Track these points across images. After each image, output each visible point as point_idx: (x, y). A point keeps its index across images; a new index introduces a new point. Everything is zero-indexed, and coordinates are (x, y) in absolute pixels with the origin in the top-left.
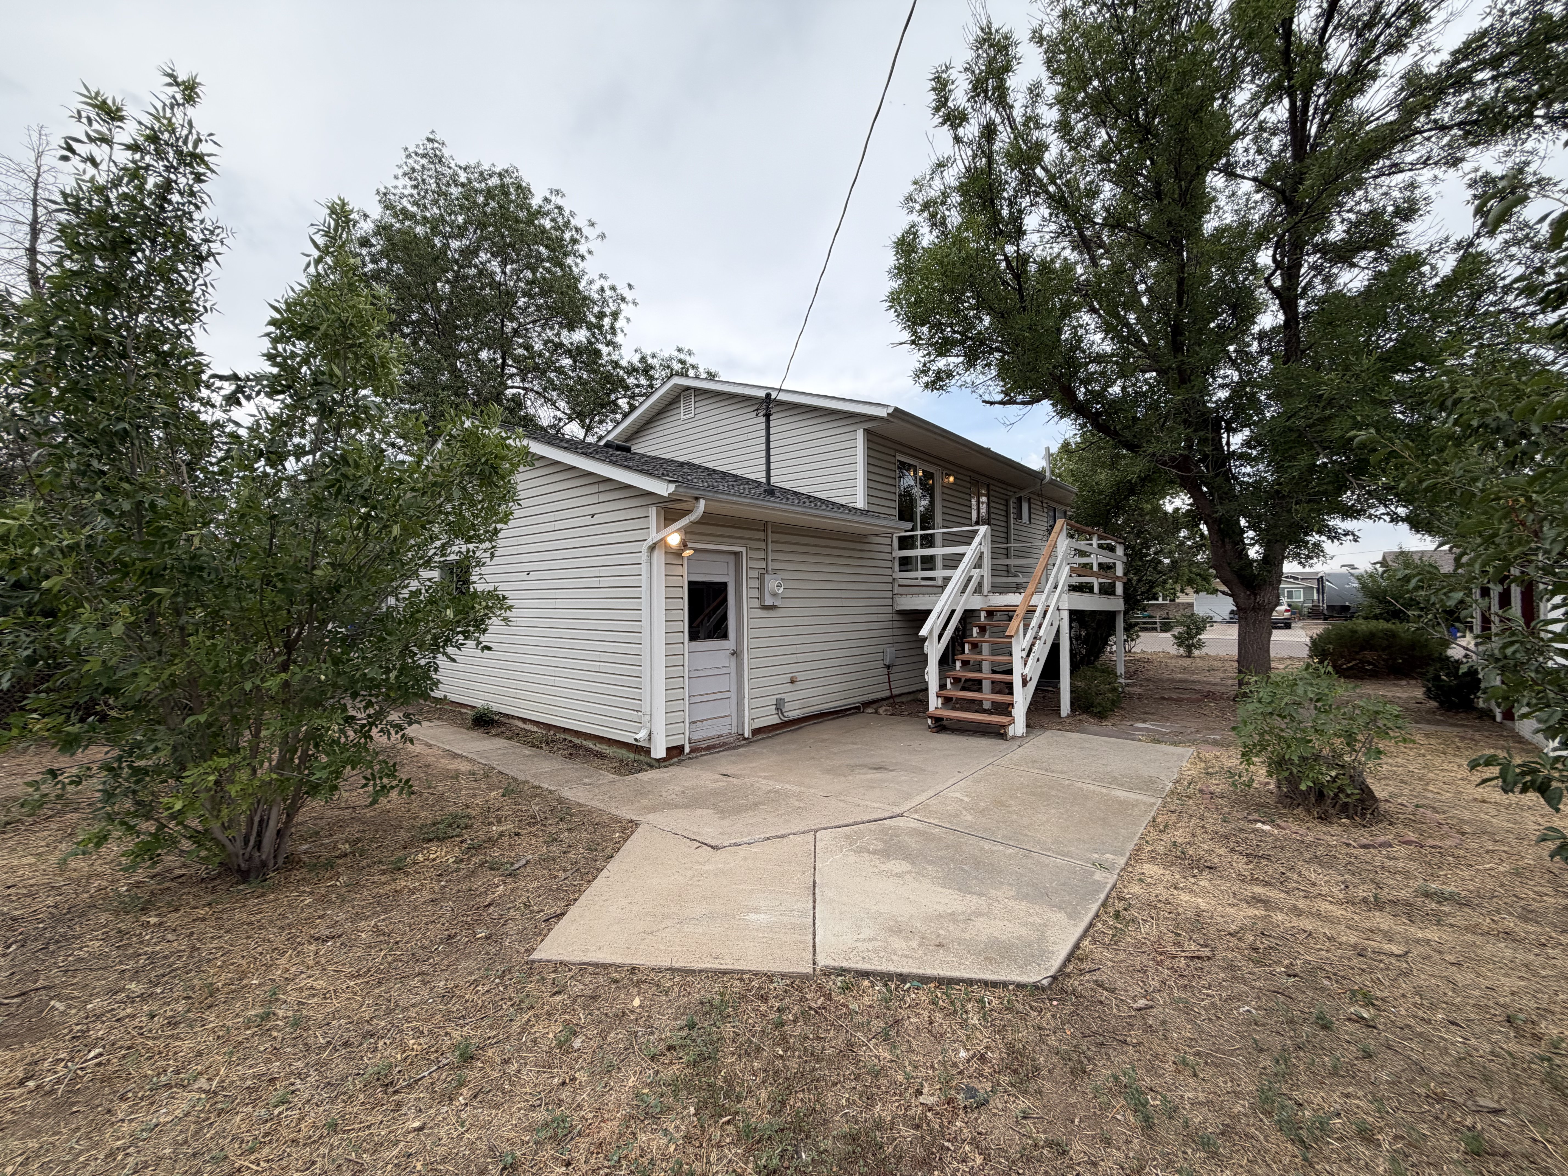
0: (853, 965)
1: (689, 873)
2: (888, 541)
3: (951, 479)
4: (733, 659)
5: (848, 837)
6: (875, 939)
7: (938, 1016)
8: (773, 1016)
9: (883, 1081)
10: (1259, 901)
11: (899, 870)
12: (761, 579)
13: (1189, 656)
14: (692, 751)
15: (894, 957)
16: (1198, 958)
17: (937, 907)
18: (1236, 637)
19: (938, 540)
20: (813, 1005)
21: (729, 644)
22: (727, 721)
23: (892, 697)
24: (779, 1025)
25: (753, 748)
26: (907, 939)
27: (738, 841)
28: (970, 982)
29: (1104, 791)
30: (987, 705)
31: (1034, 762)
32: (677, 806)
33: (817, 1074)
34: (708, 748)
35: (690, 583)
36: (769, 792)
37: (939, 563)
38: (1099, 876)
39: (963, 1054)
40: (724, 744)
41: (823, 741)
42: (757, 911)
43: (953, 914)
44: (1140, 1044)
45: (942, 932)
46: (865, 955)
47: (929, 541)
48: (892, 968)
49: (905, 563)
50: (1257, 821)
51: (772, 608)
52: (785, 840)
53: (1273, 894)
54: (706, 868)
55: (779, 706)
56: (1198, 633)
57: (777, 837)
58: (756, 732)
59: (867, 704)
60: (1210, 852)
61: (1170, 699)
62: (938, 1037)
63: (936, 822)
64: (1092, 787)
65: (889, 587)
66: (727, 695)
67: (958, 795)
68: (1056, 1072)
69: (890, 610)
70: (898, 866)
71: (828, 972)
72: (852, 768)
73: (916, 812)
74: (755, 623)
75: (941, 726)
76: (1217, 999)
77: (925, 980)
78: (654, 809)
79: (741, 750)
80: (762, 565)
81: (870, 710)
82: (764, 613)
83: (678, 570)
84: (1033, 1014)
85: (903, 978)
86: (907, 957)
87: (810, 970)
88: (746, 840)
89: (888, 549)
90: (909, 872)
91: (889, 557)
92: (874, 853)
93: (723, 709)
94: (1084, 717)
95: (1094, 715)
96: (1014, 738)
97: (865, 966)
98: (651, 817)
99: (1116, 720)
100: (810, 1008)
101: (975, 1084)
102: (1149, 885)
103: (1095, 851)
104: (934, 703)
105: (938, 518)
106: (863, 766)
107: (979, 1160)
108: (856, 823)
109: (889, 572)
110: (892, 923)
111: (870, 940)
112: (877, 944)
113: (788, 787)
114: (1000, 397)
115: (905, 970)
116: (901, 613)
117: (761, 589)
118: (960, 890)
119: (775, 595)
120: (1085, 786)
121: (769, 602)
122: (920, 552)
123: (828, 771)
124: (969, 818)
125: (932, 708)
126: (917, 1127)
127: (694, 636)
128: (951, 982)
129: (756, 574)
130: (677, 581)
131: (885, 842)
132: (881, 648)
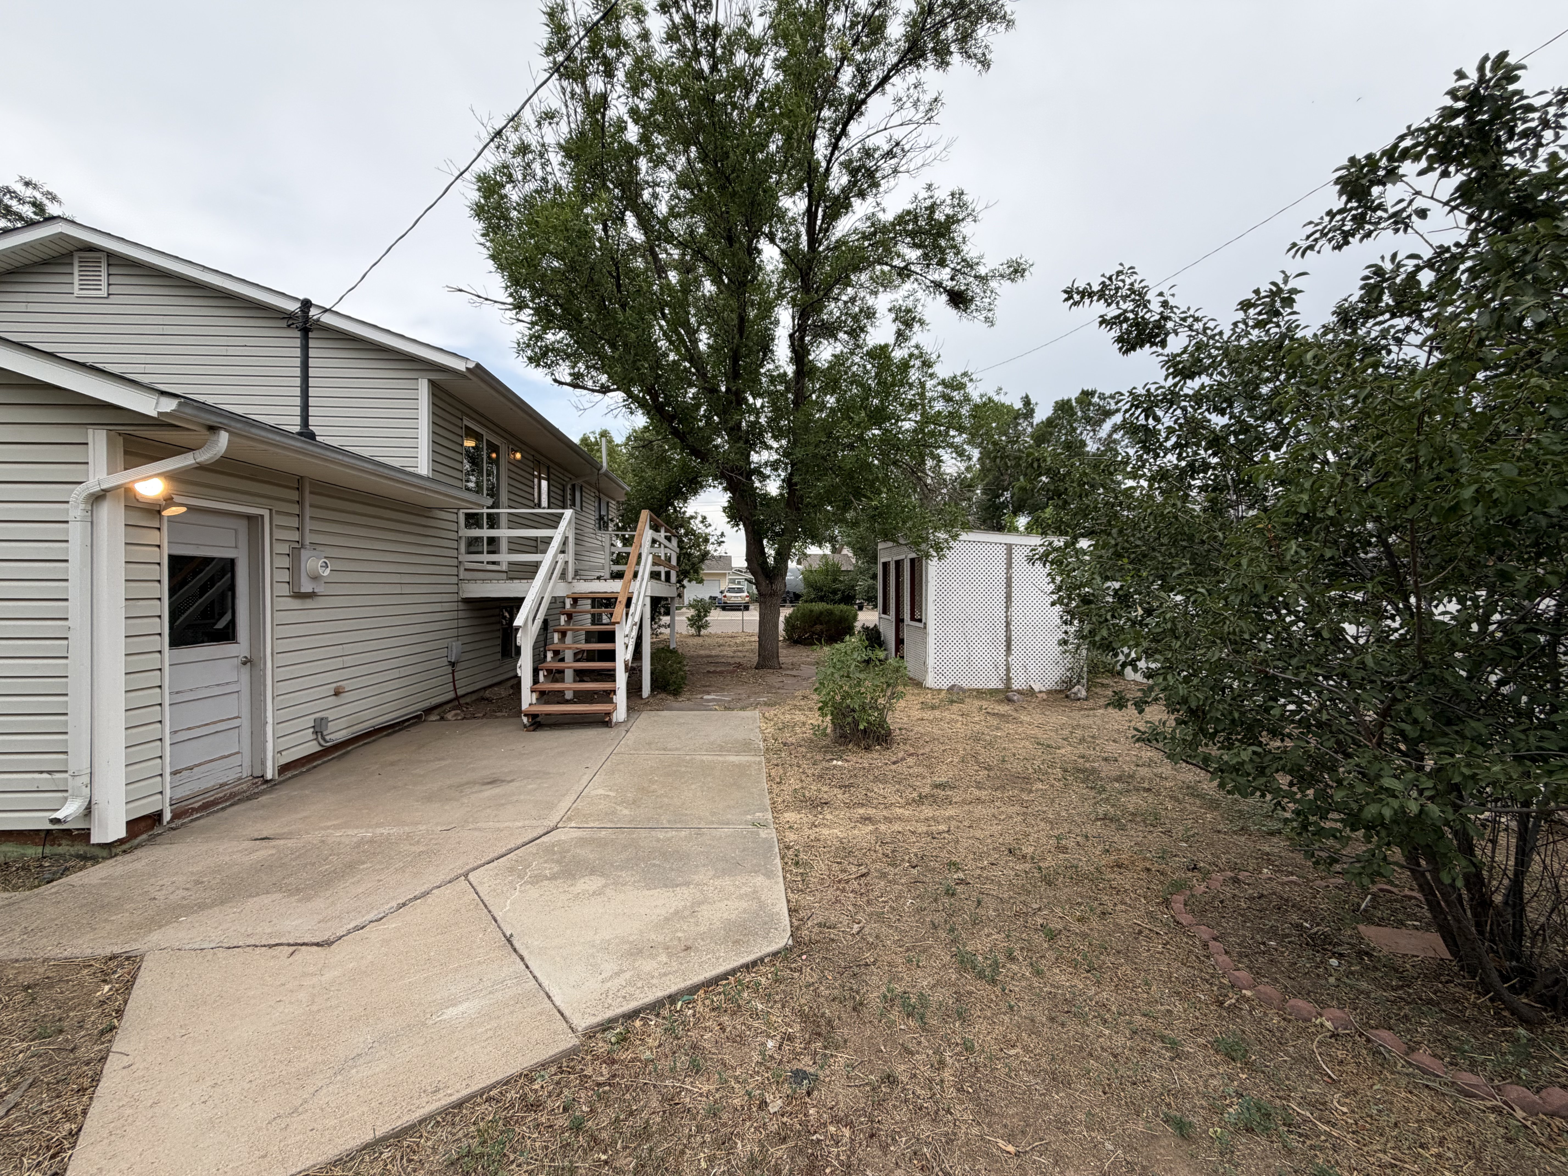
0: (619, 1011)
1: (302, 995)
2: (453, 517)
3: (518, 456)
4: (245, 671)
5: (511, 870)
6: (622, 971)
7: (725, 1019)
8: (562, 1121)
9: (725, 1116)
10: (866, 819)
11: (594, 887)
12: (295, 554)
13: (699, 635)
14: (176, 816)
15: (654, 981)
16: (862, 876)
17: (658, 911)
18: (758, 618)
19: (503, 521)
20: (601, 1079)
21: (240, 648)
22: (235, 761)
23: (457, 698)
24: (577, 1127)
25: (283, 793)
26: (653, 957)
27: (358, 922)
28: (733, 972)
29: (720, 758)
30: (569, 695)
31: (650, 744)
32: (202, 907)
33: (659, 1152)
34: (205, 807)
35: (172, 558)
36: (358, 845)
37: (504, 545)
38: (763, 833)
39: (770, 1044)
40: (232, 795)
41: (392, 764)
42: (453, 1002)
43: (676, 912)
44: (876, 960)
45: (680, 934)
46: (623, 993)
47: (493, 522)
48: (660, 994)
49: (473, 544)
50: (832, 759)
51: (311, 595)
52: (430, 899)
53: (871, 812)
54: (328, 976)
55: (319, 728)
56: (706, 616)
57: (416, 898)
58: (284, 769)
59: (429, 711)
60: (819, 790)
61: (714, 672)
62: (739, 1040)
63: (596, 824)
64: (710, 758)
65: (454, 571)
66: (235, 723)
67: (601, 791)
68: (844, 1016)
69: (455, 597)
70: (587, 884)
71: (591, 1034)
72: (460, 787)
73: (570, 819)
74: (281, 617)
75: (538, 723)
76: (891, 903)
77: (693, 990)
78: (154, 923)
79: (264, 799)
80: (296, 536)
81: (434, 717)
82: (296, 604)
83: (153, 537)
84: (796, 975)
85: (672, 999)
86: (665, 975)
87: (575, 1041)
88: (372, 916)
89: (454, 527)
90: (605, 886)
91: (454, 536)
92: (553, 877)
93: (228, 744)
94: (663, 696)
95: (669, 693)
96: (617, 724)
97: (632, 1005)
98: (155, 937)
99: (687, 695)
100: (599, 1085)
101: (796, 1065)
102: (797, 829)
103: (747, 813)
104: (528, 699)
105: (504, 497)
106: (475, 783)
107: (847, 1132)
108: (511, 851)
109: (454, 553)
110: (626, 947)
111: (617, 974)
112: (627, 975)
113: (385, 831)
114: (568, 379)
115: (673, 989)
116: (468, 601)
117: (294, 569)
118: (666, 886)
119: (315, 578)
120: (704, 758)
121: (307, 587)
122: (486, 533)
123: (429, 798)
124: (626, 812)
125: (525, 706)
126: (784, 1140)
127: (179, 639)
128: (715, 981)
129: (285, 549)
130: (152, 554)
131: (558, 862)
132: (444, 643)
